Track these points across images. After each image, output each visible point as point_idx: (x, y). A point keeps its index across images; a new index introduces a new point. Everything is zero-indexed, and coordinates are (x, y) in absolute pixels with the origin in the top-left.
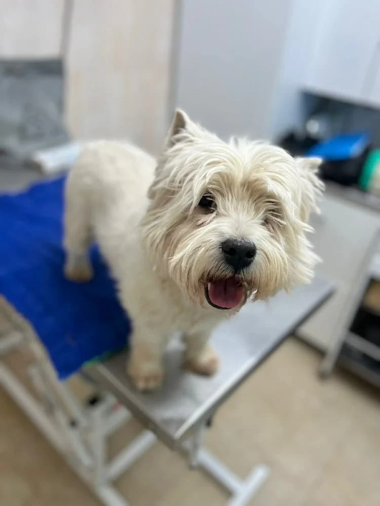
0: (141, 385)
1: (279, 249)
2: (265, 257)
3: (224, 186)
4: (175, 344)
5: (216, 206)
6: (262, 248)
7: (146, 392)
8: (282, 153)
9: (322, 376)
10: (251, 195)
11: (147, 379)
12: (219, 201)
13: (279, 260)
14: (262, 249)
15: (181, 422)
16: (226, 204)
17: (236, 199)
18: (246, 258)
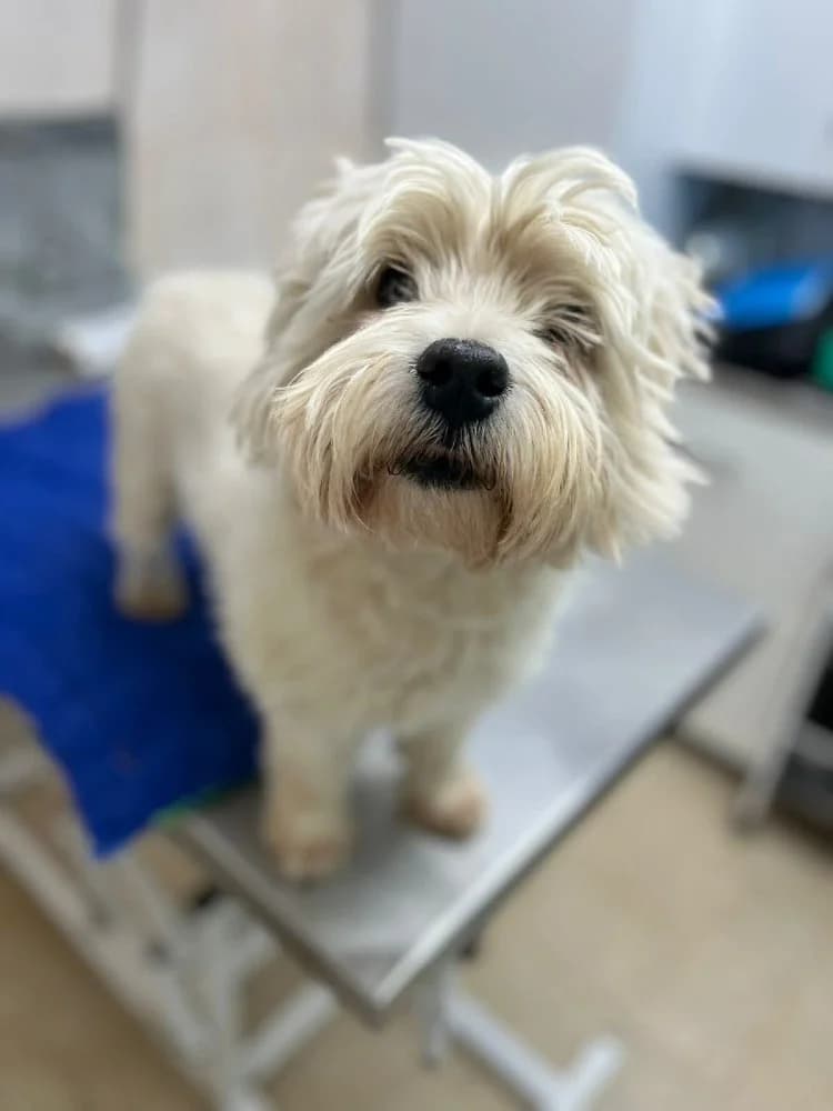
0: (294, 866)
1: (582, 407)
2: (537, 405)
3: (438, 241)
4: (379, 759)
5: (415, 287)
6: (528, 382)
7: (308, 886)
8: (598, 161)
9: (743, 827)
10: (512, 266)
11: (312, 852)
12: (424, 275)
13: (578, 430)
14: (528, 386)
15: (391, 959)
16: (443, 283)
17: (470, 271)
18: (477, 395)
